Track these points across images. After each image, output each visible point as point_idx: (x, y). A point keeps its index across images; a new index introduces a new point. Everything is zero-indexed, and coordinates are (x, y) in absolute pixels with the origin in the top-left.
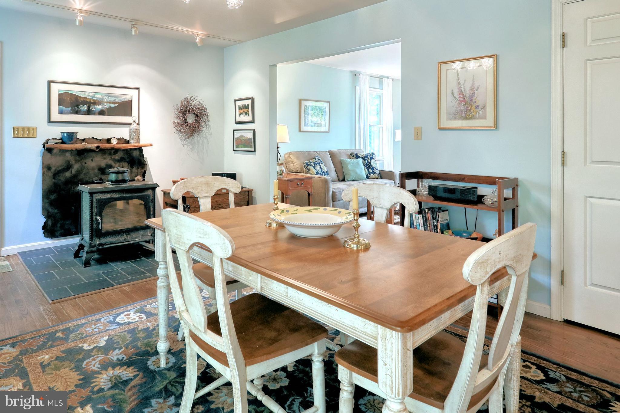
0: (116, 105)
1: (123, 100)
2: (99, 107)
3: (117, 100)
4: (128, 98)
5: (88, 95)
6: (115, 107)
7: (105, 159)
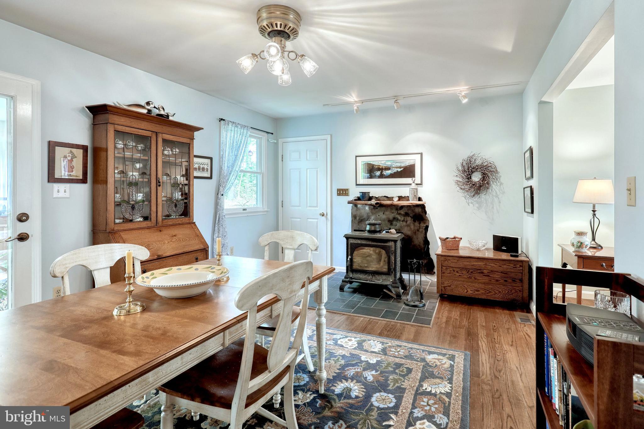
0: (402, 169)
1: (407, 165)
2: (388, 172)
3: (403, 165)
4: (411, 163)
5: (381, 163)
6: (401, 171)
7: (393, 213)
